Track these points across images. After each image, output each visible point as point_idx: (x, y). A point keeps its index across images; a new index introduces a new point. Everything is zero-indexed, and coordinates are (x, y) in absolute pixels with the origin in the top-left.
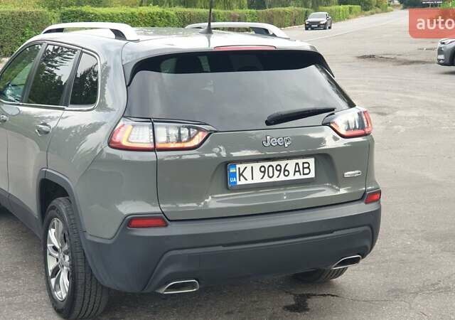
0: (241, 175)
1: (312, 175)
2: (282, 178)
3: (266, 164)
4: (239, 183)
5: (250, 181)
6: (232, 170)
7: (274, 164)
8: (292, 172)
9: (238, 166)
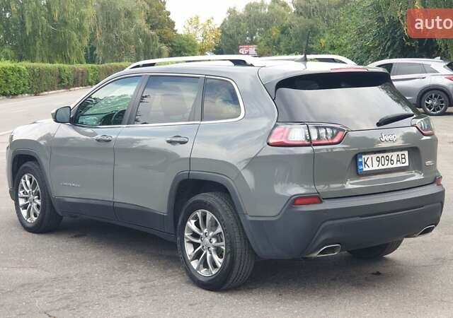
0: (365, 163)
1: (407, 164)
2: (390, 166)
3: (380, 155)
4: (365, 170)
5: (371, 169)
6: (360, 160)
7: (385, 155)
8: (395, 162)
9: (363, 157)
